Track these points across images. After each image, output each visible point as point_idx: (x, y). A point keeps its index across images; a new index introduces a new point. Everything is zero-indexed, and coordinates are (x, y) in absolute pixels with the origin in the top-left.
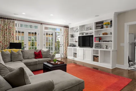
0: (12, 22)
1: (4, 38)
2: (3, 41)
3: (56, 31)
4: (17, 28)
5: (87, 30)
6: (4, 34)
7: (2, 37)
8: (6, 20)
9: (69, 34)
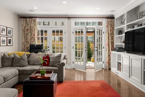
0: (33, 21)
1: (26, 39)
2: (25, 42)
3: (87, 27)
4: (39, 28)
5: (141, 17)
6: (26, 35)
7: (24, 38)
8: (28, 19)
9: (115, 28)
